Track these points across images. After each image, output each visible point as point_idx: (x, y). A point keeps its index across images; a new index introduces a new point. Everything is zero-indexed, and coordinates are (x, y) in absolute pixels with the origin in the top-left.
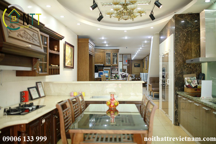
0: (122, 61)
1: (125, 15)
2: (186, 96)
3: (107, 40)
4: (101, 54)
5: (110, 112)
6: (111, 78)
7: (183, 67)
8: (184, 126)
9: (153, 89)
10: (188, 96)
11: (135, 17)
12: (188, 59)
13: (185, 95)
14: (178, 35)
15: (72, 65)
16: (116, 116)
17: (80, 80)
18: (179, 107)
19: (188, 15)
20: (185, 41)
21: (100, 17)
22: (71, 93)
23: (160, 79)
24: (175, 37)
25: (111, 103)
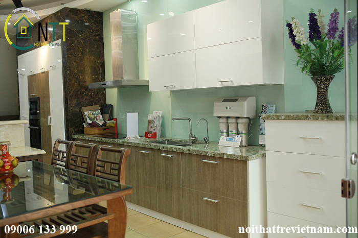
7: (81, 94)
12: (87, 82)
14: (71, 43)
19: (84, 11)
20: (82, 53)
24: (67, 45)
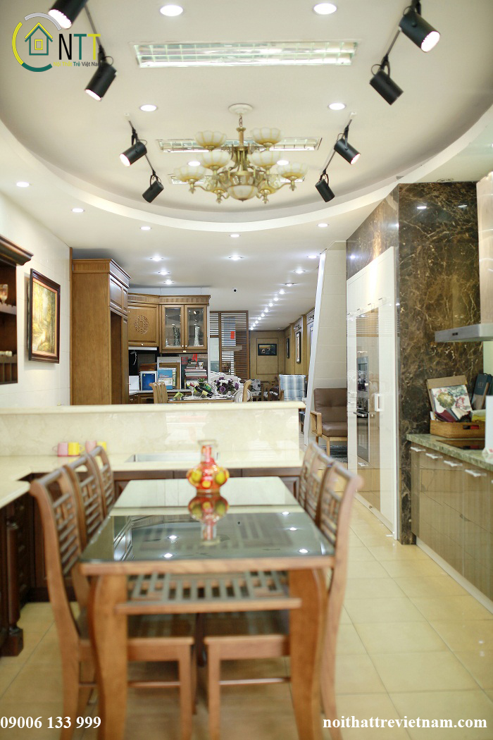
0: (219, 336)
1: (239, 184)
2: (438, 449)
3: (168, 265)
4: (149, 313)
5: (201, 506)
6: (184, 393)
7: (427, 353)
8: (432, 545)
9: (328, 428)
10: (446, 447)
11: (272, 190)
12: (440, 328)
13: (435, 446)
14: (409, 252)
15: (52, 351)
16: (218, 518)
17: (81, 403)
18: (414, 484)
19: (439, 186)
20: (432, 270)
21: (152, 187)
22: (59, 446)
23: (349, 395)
24: (401, 256)
25: (204, 475)
